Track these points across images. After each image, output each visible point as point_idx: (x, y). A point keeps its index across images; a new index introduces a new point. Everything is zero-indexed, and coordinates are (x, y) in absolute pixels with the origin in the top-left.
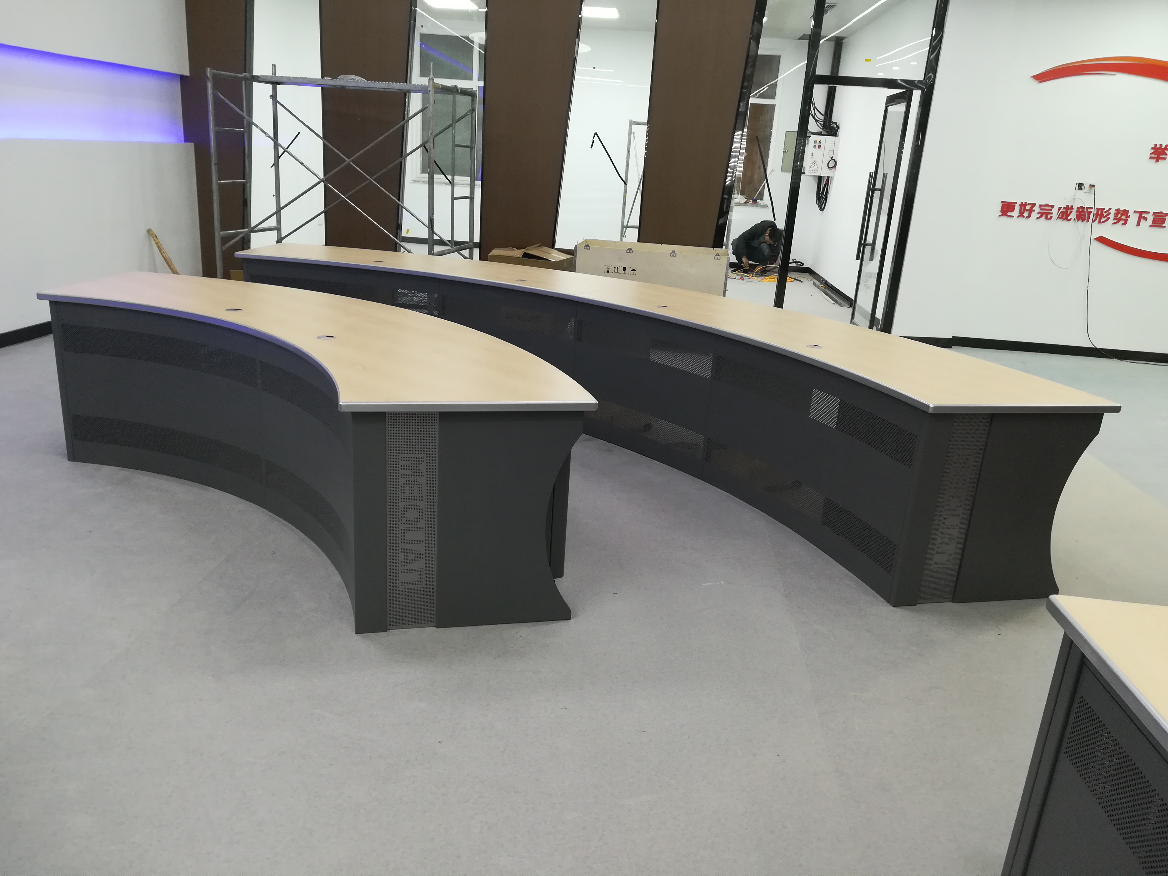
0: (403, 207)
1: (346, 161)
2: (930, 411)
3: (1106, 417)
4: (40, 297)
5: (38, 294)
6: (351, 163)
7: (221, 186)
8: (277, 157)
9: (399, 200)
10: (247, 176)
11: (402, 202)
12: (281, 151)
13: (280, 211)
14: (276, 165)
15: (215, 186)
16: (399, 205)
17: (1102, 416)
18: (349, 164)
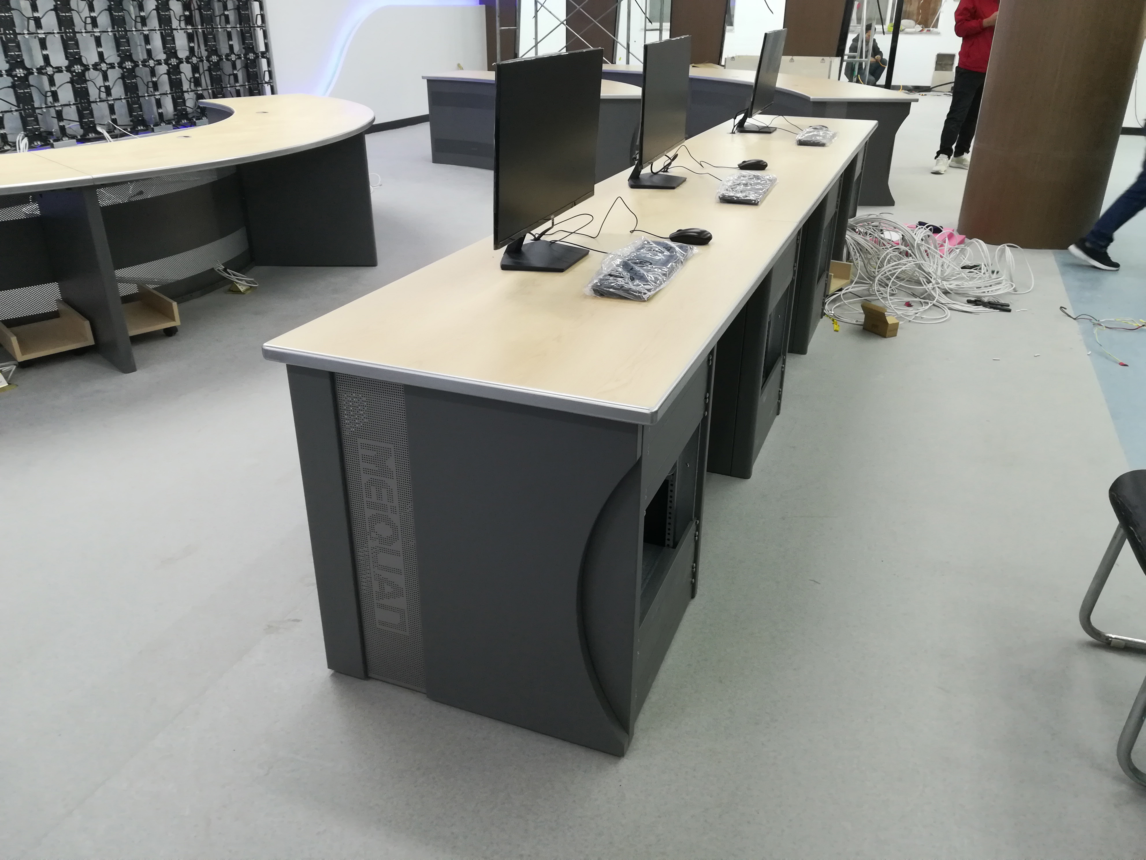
0: (617, 42)
1: (577, 7)
2: (811, 100)
3: (912, 103)
4: (423, 78)
5: (422, 77)
6: (581, 9)
7: (501, 31)
8: (537, 11)
9: (614, 36)
10: (517, 25)
11: (617, 39)
12: (539, 6)
13: (537, 45)
14: (536, 17)
15: (498, 32)
16: (614, 40)
17: (910, 103)
18: (579, 10)
